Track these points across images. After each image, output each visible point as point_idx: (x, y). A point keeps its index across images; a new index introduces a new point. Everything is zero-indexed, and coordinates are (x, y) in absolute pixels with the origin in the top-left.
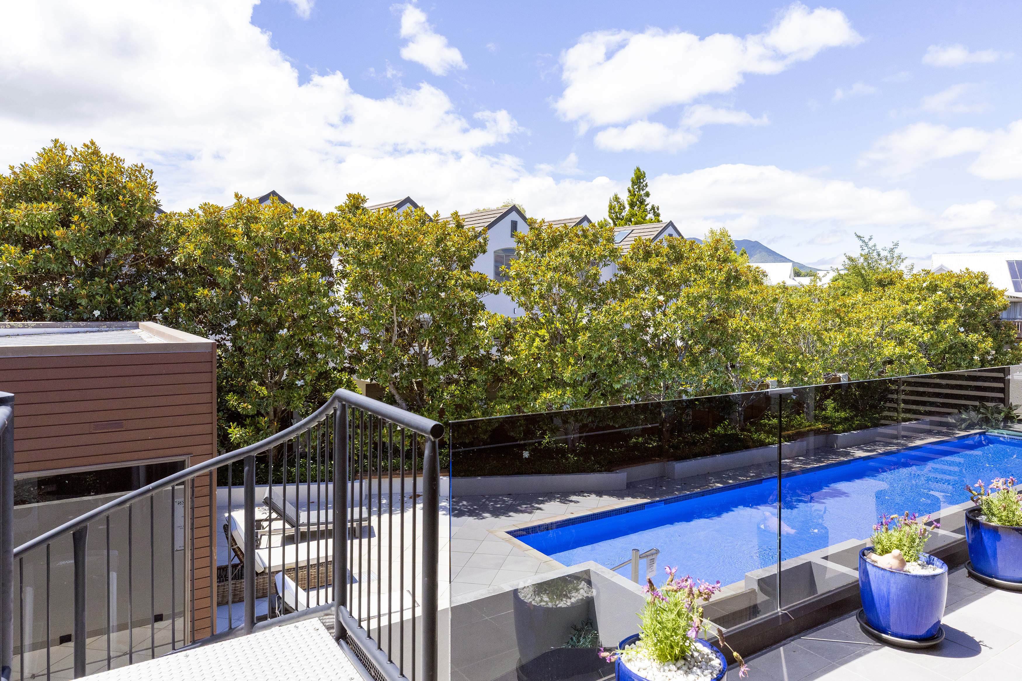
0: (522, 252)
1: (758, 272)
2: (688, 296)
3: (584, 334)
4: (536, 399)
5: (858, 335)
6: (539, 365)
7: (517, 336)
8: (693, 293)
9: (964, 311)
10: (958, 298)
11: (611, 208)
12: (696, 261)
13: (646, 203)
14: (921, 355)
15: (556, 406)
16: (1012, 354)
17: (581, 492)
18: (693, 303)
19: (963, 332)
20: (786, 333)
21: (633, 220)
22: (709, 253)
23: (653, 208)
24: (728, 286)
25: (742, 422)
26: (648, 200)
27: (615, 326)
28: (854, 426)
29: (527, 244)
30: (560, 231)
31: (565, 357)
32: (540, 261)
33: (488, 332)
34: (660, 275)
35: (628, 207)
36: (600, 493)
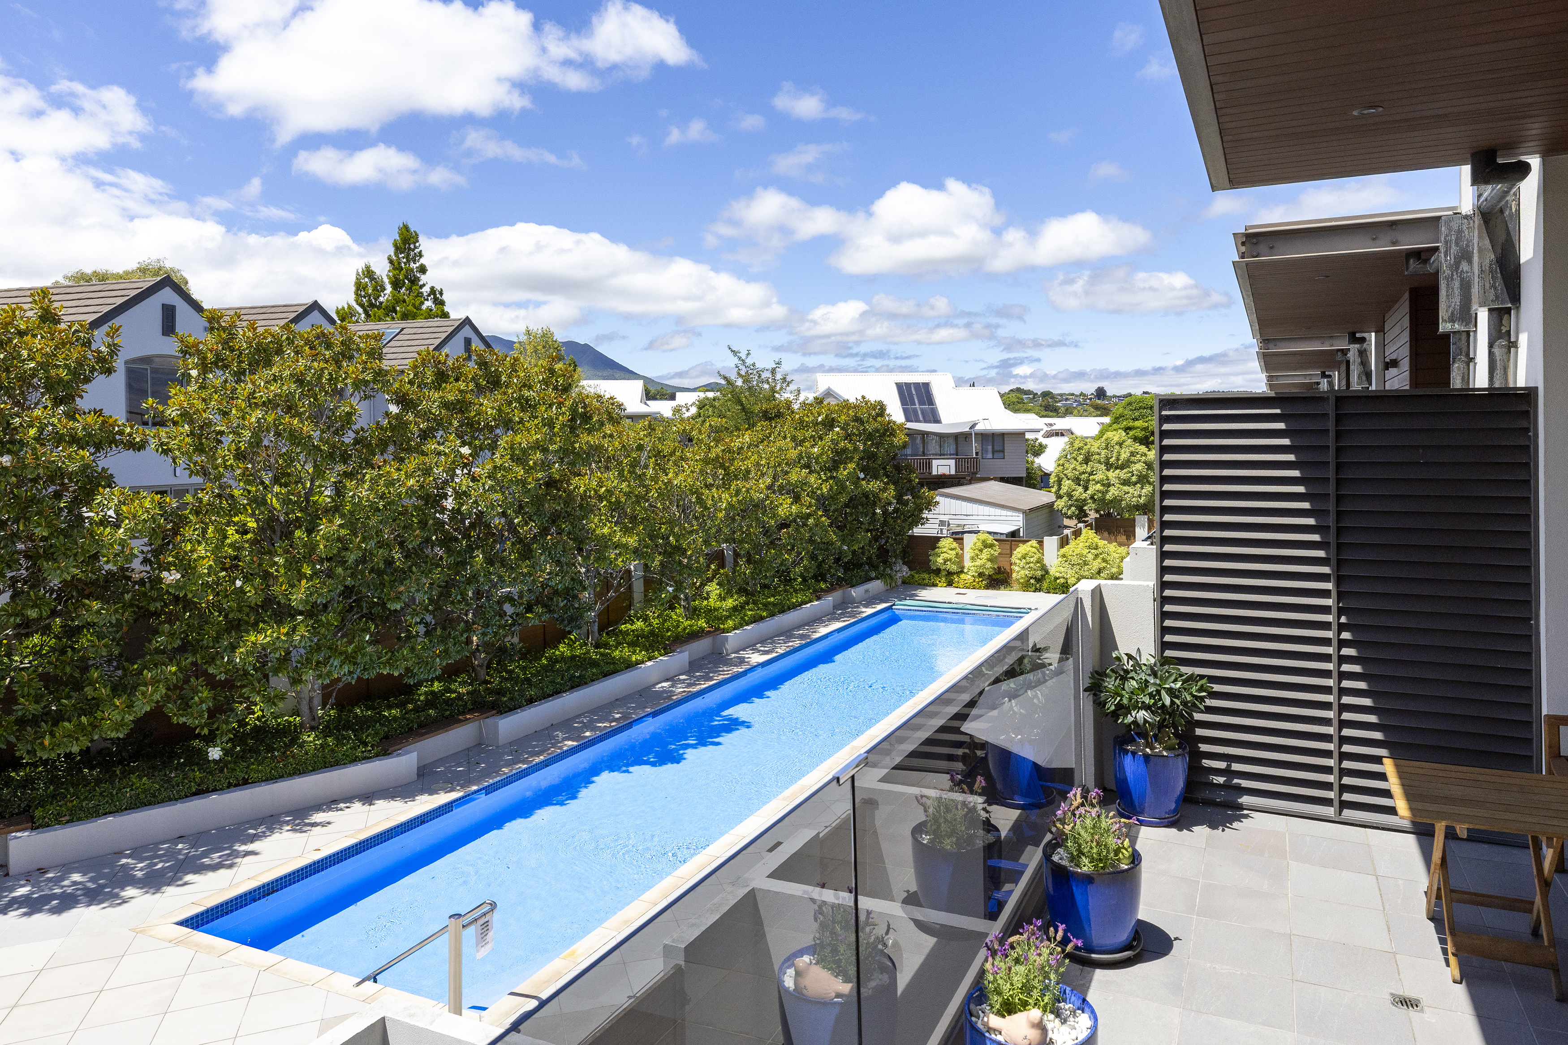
0: (194, 373)
1: (613, 404)
2: (512, 448)
3: (330, 521)
4: (233, 648)
5: (748, 491)
6: (239, 583)
7: (188, 532)
8: (520, 444)
9: (864, 451)
10: (856, 435)
11: (359, 287)
12: (521, 391)
13: (421, 283)
14: (820, 513)
15: (277, 656)
16: (914, 503)
17: (331, 803)
18: (519, 458)
19: (863, 479)
20: (656, 495)
21: (398, 308)
22: (541, 377)
23: (433, 291)
24: (573, 429)
25: (597, 634)
26: (424, 279)
27: (389, 504)
28: (746, 618)
29: (205, 358)
30: (273, 336)
31: (294, 565)
32: (234, 390)
33: (122, 530)
34: (461, 412)
35: (389, 289)
36: (368, 797)
